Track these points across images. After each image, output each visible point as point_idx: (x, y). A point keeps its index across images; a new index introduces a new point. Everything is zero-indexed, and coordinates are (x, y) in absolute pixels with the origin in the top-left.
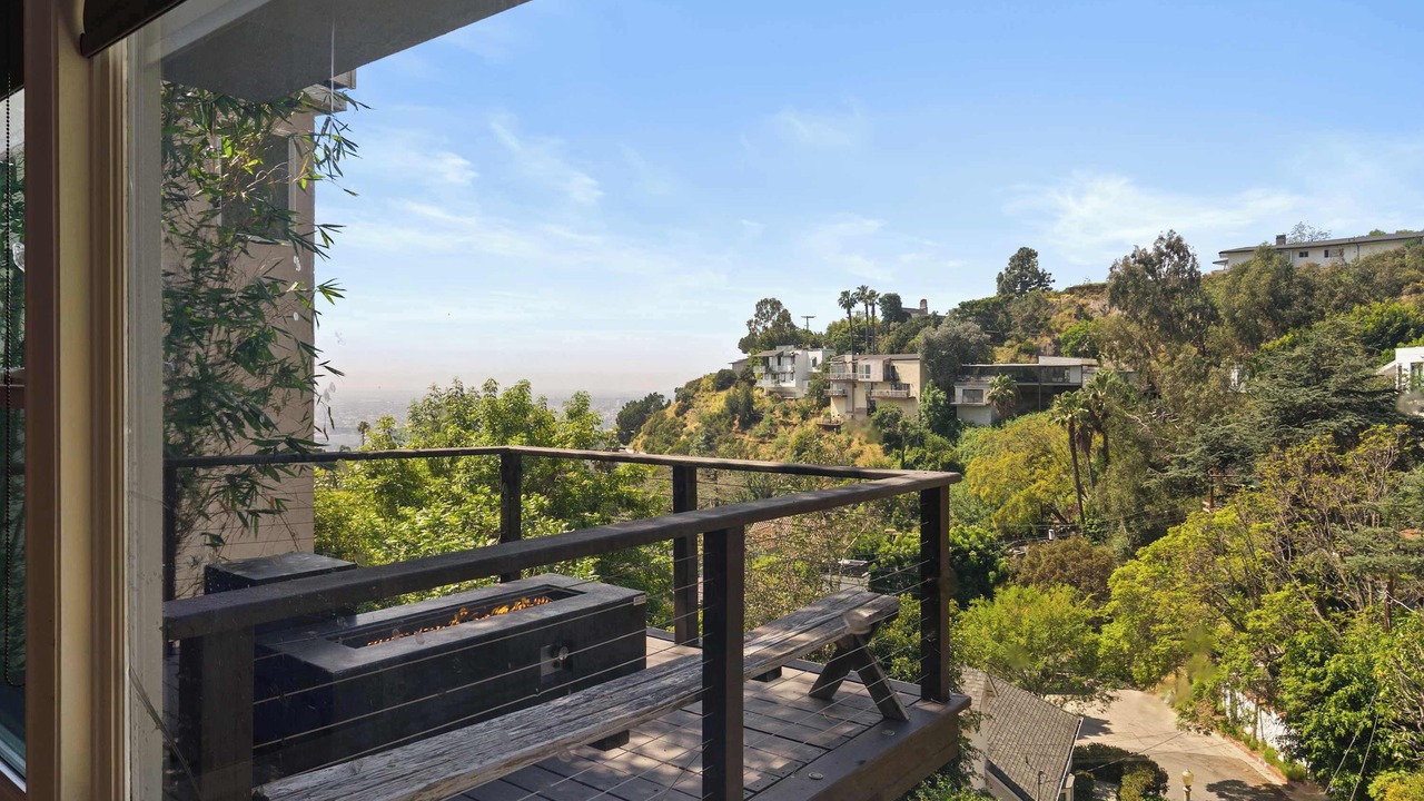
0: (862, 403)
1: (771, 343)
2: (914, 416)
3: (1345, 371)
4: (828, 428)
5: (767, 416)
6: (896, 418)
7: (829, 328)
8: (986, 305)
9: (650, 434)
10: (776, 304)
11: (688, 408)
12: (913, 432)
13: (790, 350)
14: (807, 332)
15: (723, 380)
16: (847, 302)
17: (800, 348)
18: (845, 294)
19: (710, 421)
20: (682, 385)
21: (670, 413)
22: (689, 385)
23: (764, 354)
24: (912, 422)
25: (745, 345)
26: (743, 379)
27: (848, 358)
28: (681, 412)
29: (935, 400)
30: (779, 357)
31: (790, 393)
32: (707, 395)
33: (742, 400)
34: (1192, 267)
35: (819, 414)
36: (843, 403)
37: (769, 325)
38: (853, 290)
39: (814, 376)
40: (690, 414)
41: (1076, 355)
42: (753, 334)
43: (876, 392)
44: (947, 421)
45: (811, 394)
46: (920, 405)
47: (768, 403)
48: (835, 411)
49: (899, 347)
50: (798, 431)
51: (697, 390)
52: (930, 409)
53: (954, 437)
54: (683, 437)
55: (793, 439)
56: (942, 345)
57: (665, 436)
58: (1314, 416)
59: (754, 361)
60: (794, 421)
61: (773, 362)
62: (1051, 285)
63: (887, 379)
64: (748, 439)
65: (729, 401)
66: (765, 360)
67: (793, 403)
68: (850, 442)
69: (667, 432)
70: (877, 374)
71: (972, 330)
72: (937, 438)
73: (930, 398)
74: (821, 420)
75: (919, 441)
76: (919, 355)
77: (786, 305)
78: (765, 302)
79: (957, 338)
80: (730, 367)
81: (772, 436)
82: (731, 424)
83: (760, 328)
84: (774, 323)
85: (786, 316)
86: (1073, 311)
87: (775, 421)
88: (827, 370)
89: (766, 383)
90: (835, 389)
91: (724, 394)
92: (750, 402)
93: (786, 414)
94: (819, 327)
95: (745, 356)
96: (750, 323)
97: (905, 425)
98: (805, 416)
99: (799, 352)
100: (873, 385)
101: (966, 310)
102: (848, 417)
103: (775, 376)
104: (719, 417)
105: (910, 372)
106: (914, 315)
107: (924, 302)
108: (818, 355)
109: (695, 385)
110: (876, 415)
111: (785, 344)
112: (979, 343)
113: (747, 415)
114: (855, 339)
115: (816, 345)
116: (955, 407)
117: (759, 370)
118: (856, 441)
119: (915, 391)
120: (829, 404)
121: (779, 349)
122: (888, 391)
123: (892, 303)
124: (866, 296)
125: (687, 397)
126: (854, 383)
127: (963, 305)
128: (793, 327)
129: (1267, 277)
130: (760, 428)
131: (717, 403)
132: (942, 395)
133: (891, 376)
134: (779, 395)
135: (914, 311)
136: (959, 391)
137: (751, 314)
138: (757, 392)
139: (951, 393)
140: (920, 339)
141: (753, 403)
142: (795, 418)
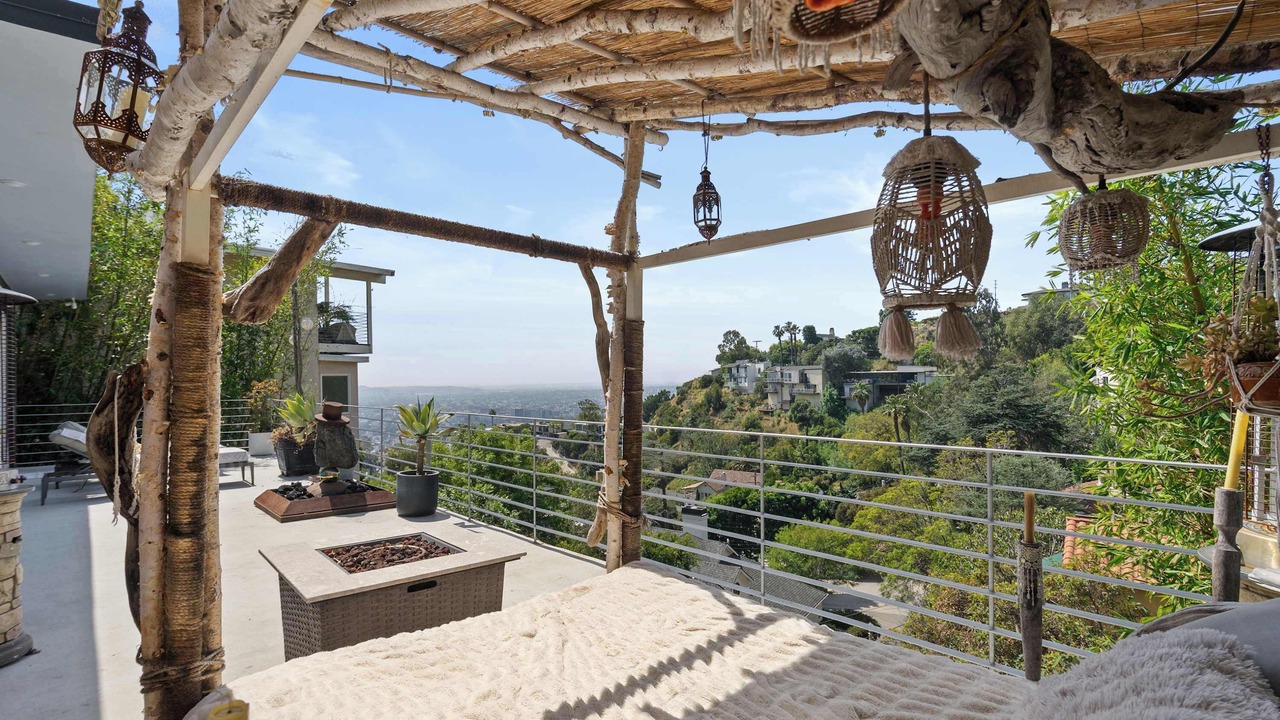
0: (787, 398)
1: (733, 358)
2: (818, 404)
3: (1003, 395)
4: (766, 413)
5: (729, 405)
6: (806, 407)
7: (771, 348)
8: (869, 332)
9: (660, 416)
10: (736, 334)
11: (684, 399)
12: (816, 416)
13: (746, 362)
14: (757, 351)
15: (706, 381)
16: (778, 333)
17: (751, 361)
18: (777, 327)
19: (696, 409)
20: (681, 385)
21: (673, 403)
22: (685, 385)
23: (729, 365)
24: (816, 409)
25: (719, 359)
26: (717, 381)
27: (778, 369)
28: (679, 402)
29: (831, 395)
30: (738, 367)
31: (745, 390)
32: (696, 391)
33: (714, 395)
34: (995, 308)
35: (761, 404)
36: (775, 397)
37: (732, 347)
38: (782, 325)
39: (758, 380)
40: (685, 404)
41: (925, 364)
42: (724, 353)
43: (795, 390)
44: (839, 409)
45: (757, 391)
46: (822, 399)
47: (731, 397)
48: (771, 401)
49: (811, 361)
50: (748, 414)
51: (690, 388)
52: (828, 401)
53: (842, 419)
54: (680, 418)
55: (744, 420)
56: (835, 360)
57: (669, 418)
58: (984, 422)
59: (723, 369)
60: (746, 408)
61: (734, 371)
62: (915, 317)
63: (801, 382)
64: (718, 420)
65: (708, 396)
66: (730, 369)
67: (746, 397)
68: (779, 422)
69: (670, 415)
70: (795, 379)
71: (857, 350)
72: (832, 420)
73: (827, 394)
74: (762, 408)
75: (820, 421)
76: (821, 367)
77: (742, 335)
78: (729, 332)
79: (846, 354)
80: (710, 374)
81: (732, 418)
82: (708, 410)
83: (727, 349)
84: (735, 346)
85: (743, 341)
86: (926, 335)
87: (735, 408)
88: (766, 376)
89: (731, 384)
90: (770, 388)
91: (705, 391)
92: (719, 396)
93: (741, 404)
94: (764, 347)
95: (719, 366)
96: (719, 346)
97: (811, 411)
98: (753, 405)
99: (750, 364)
100: (793, 385)
101: (856, 336)
102: (779, 406)
103: (735, 379)
104: (701, 406)
105: (816, 378)
106: (825, 339)
107: (832, 329)
108: (761, 366)
109: (688, 385)
110: (794, 405)
111: (742, 359)
112: (859, 358)
113: (716, 404)
114: (785, 355)
115: (761, 359)
116: (844, 400)
117: (726, 376)
118: (783, 420)
119: (819, 389)
120: (767, 398)
121: (738, 362)
122: (802, 388)
123: (810, 331)
124: (791, 328)
125: (684, 391)
126: (782, 385)
127: (854, 333)
128: (748, 348)
129: (1037, 316)
130: (724, 413)
131: (700, 397)
132: (835, 392)
133: (804, 380)
134: (738, 392)
135: (826, 336)
136: (847, 389)
137: (720, 340)
138: (723, 390)
139: (841, 390)
140: (821, 358)
141: (721, 397)
142: (747, 406)
